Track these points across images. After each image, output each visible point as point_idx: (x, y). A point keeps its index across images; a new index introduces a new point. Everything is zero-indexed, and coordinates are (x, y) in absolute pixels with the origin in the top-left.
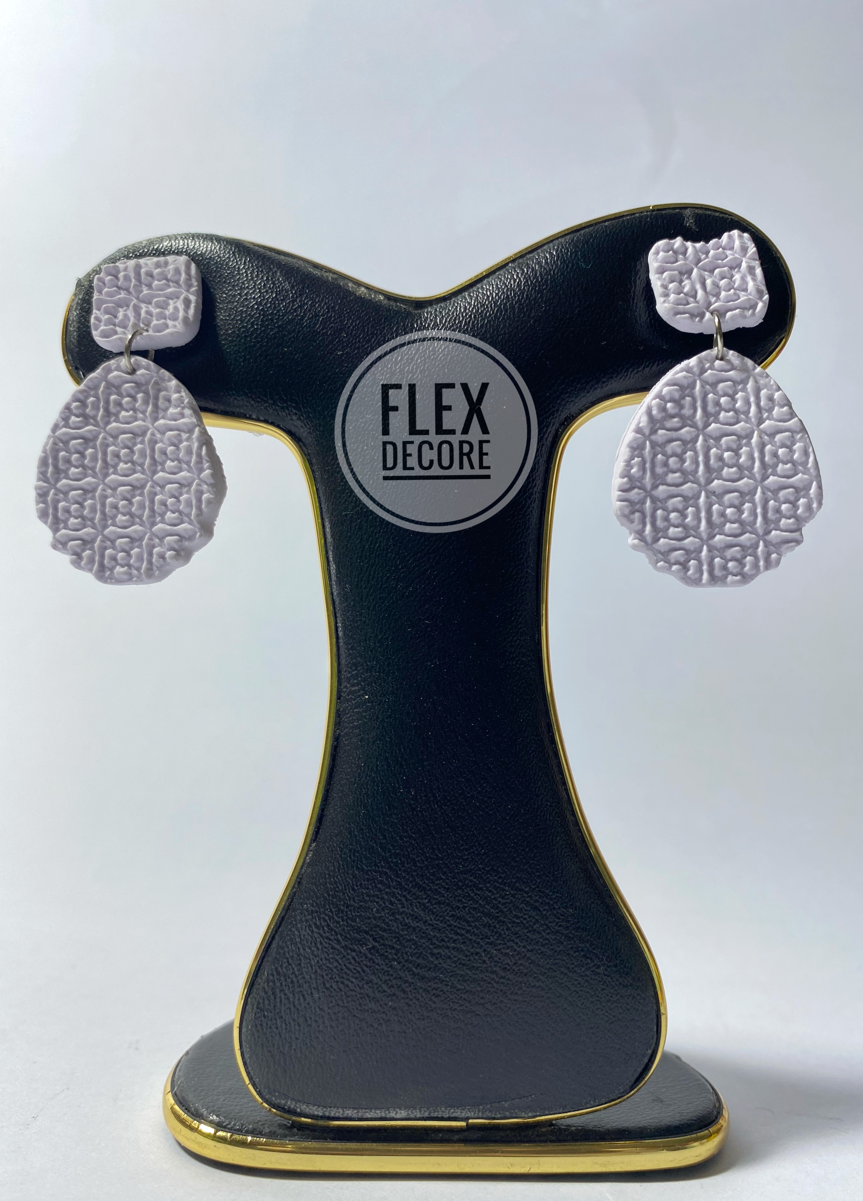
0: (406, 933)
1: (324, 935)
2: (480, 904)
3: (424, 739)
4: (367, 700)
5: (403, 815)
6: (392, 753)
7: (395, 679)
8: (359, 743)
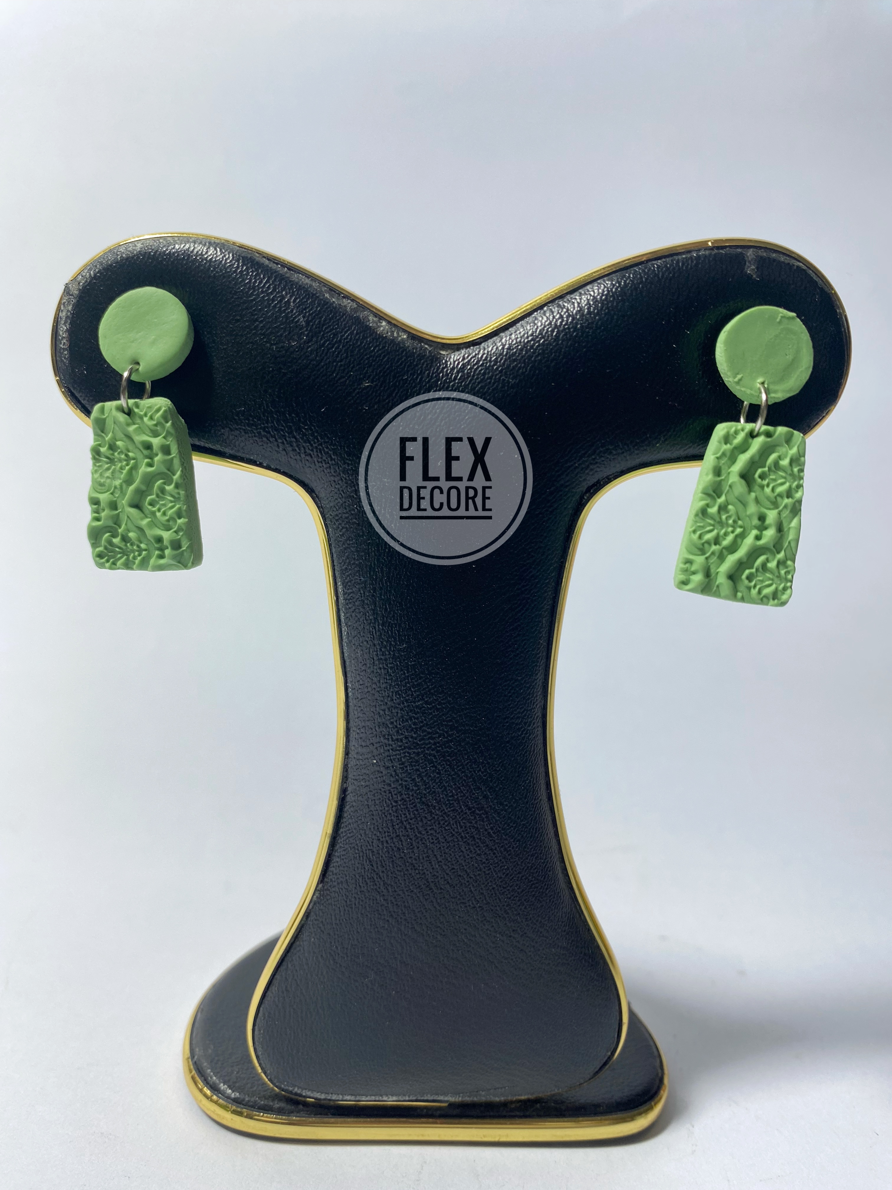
1: (329, 966)
2: (473, 948)
3: (428, 805)
4: (375, 764)
5: (406, 873)
6: (397, 817)
7: (403, 747)
8: (366, 802)
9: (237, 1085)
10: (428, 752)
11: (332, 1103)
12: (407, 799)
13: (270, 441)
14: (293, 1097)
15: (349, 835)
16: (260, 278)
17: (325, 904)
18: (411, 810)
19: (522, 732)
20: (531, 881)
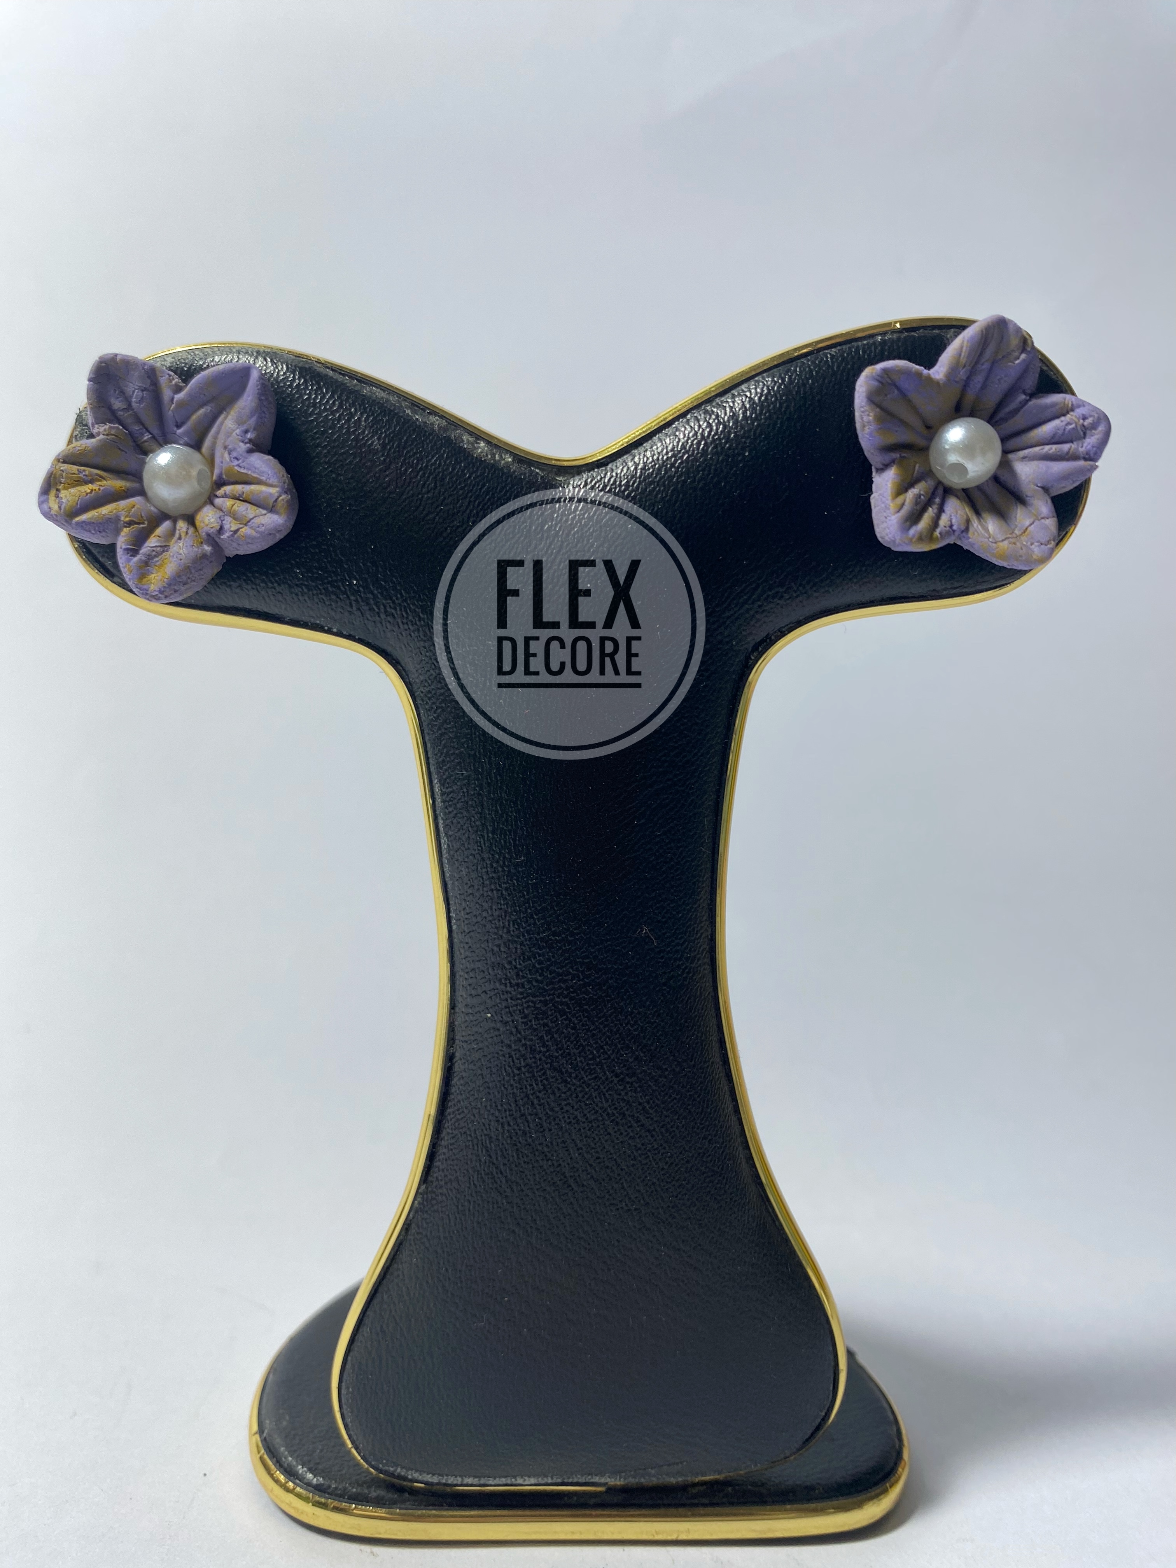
3: (562, 1073)
4: (490, 1018)
5: (535, 1164)
6: (521, 1089)
7: (525, 995)
8: (479, 1071)
9: (320, 1467)
10: (559, 1000)
11: (448, 1489)
12: (534, 1065)
13: (340, 599)
14: (396, 1481)
15: (458, 1116)
16: (322, 392)
17: (429, 1212)
18: (539, 1079)
19: (684, 970)
20: (704, 1173)
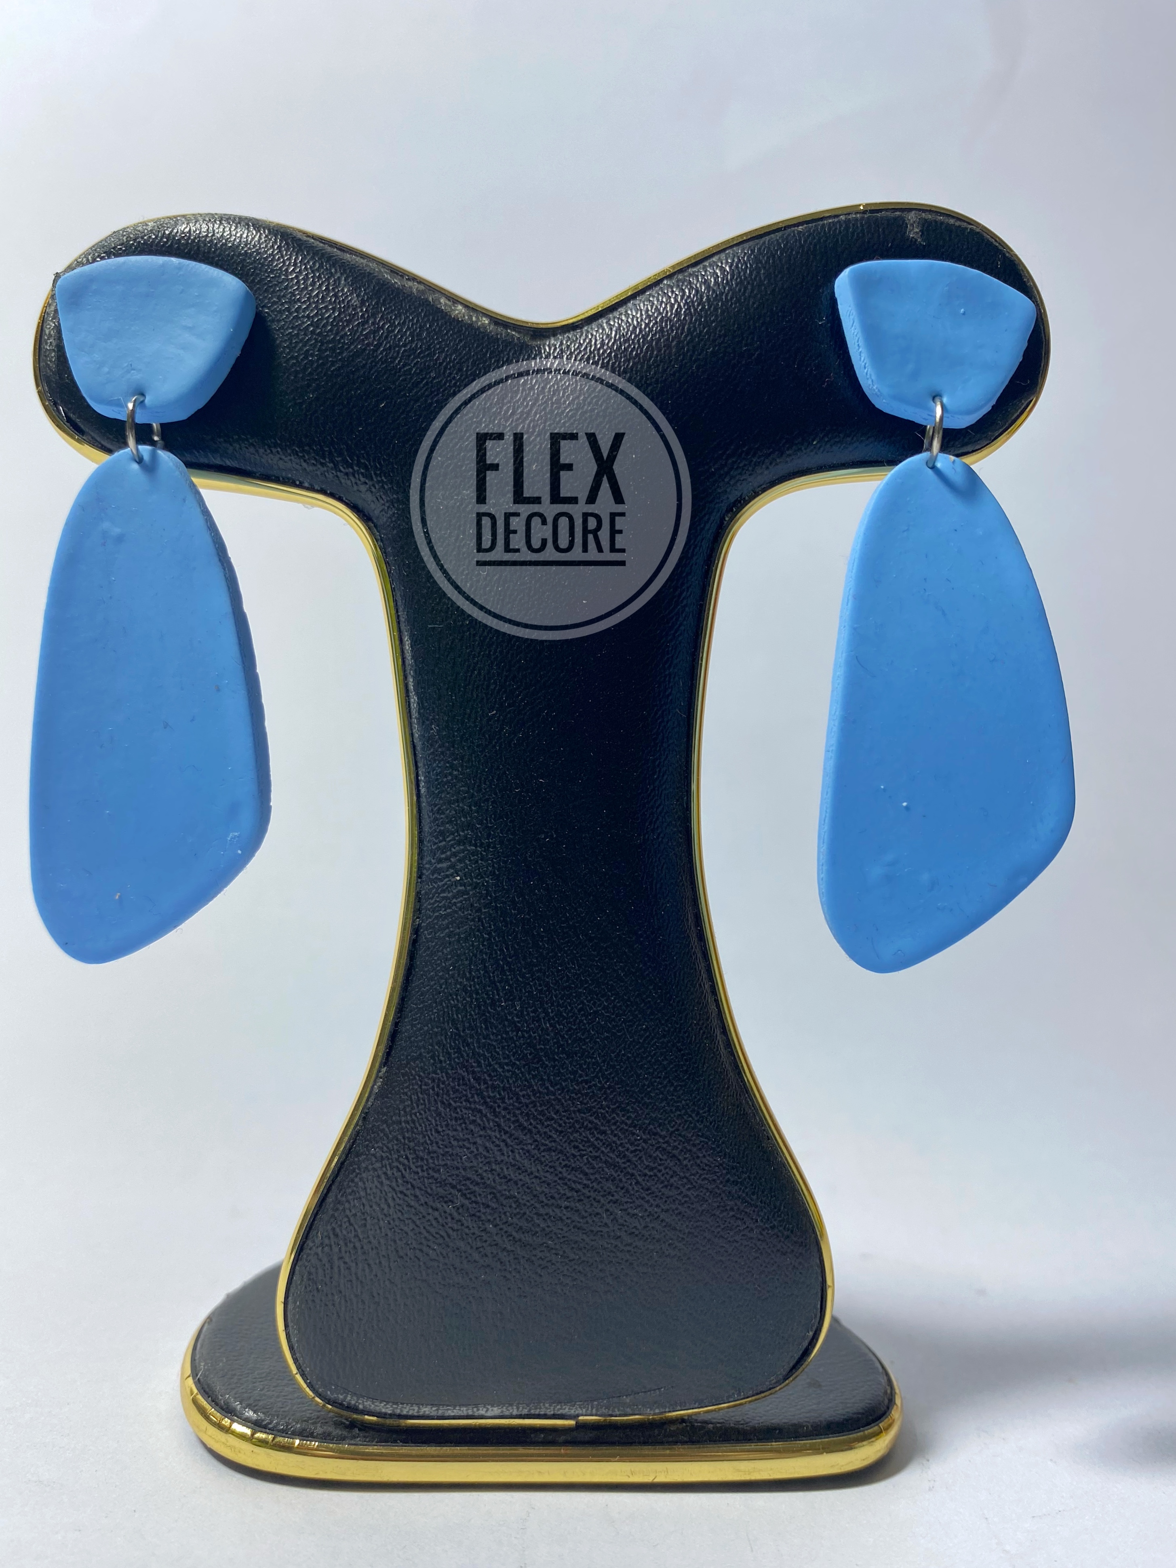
0: (505, 1187)
1: (397, 1189)
2: (603, 1152)
3: (534, 937)
4: (459, 881)
6: (490, 954)
7: (496, 855)
8: (446, 938)
10: (531, 859)
11: (403, 1422)
12: (504, 928)
14: (346, 1413)
15: (423, 989)
18: (509, 943)
